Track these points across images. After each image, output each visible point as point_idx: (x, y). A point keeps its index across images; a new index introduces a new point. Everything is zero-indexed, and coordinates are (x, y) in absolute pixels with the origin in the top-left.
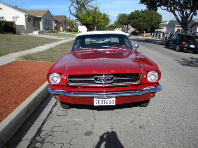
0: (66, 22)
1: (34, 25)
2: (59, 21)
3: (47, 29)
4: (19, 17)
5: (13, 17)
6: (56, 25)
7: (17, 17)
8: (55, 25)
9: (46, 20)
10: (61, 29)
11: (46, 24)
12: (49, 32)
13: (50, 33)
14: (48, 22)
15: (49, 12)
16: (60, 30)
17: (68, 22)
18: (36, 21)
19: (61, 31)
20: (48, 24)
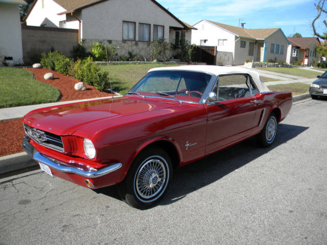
0: (318, 49)
1: (251, 53)
2: (302, 48)
3: (273, 59)
4: (226, 40)
5: (219, 40)
6: (295, 54)
7: (224, 40)
8: (293, 54)
9: (273, 45)
10: (306, 61)
11: (272, 51)
12: (274, 66)
13: (278, 67)
14: (278, 49)
15: (280, 31)
16: (302, 64)
17: (321, 50)
18: (256, 46)
19: (304, 66)
20: (277, 53)
